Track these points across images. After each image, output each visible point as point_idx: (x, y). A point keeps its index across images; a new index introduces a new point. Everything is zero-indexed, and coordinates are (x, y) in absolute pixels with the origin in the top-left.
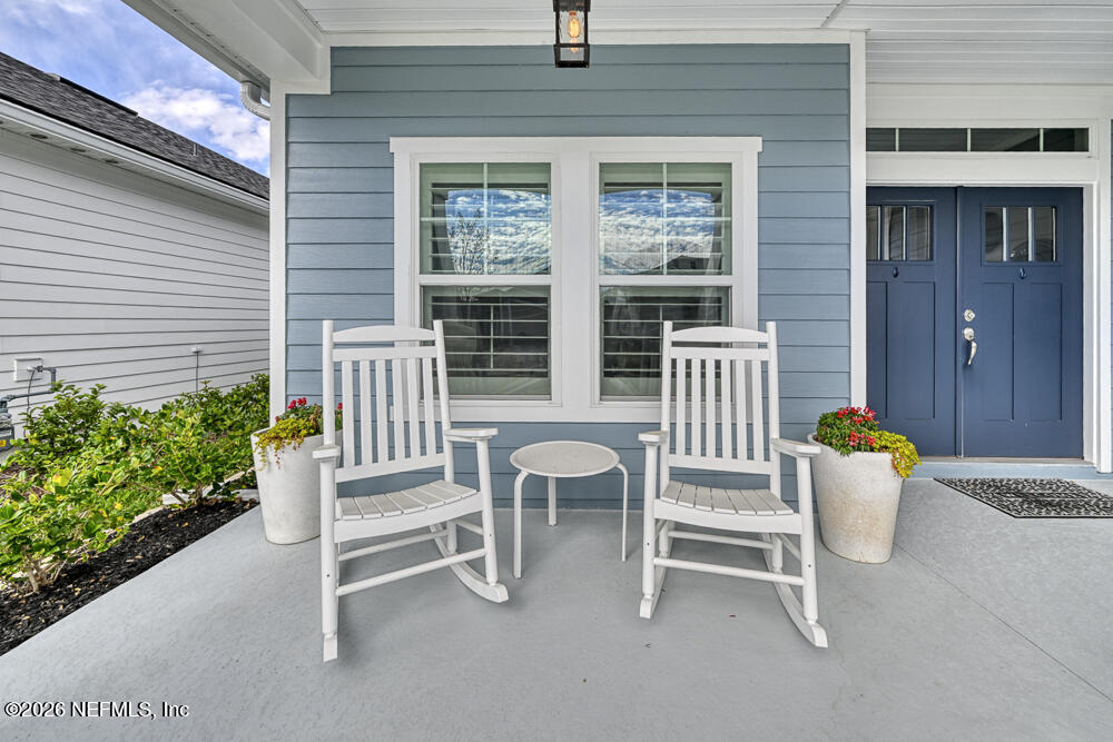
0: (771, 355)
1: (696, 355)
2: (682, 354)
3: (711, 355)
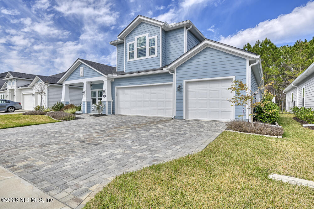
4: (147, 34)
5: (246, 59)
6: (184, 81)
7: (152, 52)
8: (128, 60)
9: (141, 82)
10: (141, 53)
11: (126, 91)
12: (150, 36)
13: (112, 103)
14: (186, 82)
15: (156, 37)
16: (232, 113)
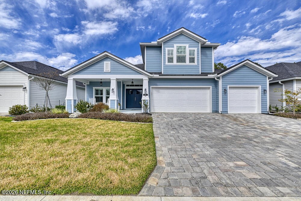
4: (187, 45)
5: (266, 76)
6: (228, 86)
7: (192, 60)
8: (167, 63)
9: (181, 84)
10: (181, 59)
11: (161, 91)
12: (189, 47)
13: (148, 101)
14: (229, 87)
15: (196, 49)
16: (256, 108)
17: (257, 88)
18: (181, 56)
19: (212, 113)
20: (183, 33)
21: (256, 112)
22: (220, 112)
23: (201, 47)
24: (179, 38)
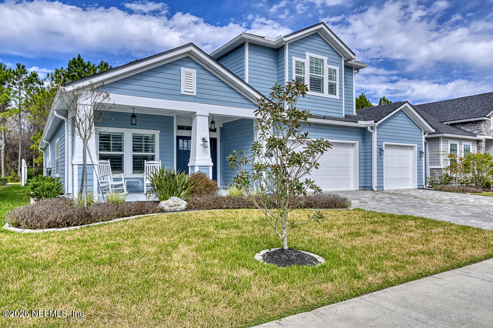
0: (160, 165)
1: (150, 165)
2: (147, 165)
3: (152, 165)
4: (325, 59)
5: (422, 130)
6: (384, 143)
10: (316, 84)
12: (329, 62)
14: (385, 145)
15: (337, 68)
16: (411, 180)
17: (412, 147)
18: (315, 77)
19: (360, 190)
20: (320, 32)
21: (410, 187)
22: (375, 189)
23: (345, 66)
24: (314, 41)
